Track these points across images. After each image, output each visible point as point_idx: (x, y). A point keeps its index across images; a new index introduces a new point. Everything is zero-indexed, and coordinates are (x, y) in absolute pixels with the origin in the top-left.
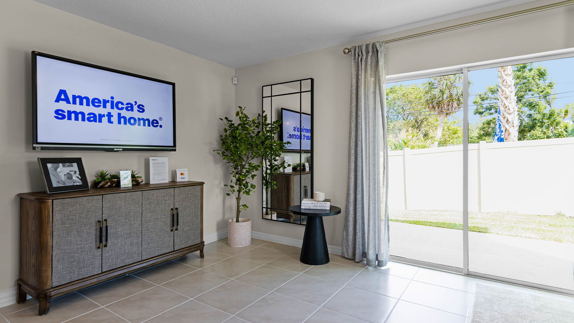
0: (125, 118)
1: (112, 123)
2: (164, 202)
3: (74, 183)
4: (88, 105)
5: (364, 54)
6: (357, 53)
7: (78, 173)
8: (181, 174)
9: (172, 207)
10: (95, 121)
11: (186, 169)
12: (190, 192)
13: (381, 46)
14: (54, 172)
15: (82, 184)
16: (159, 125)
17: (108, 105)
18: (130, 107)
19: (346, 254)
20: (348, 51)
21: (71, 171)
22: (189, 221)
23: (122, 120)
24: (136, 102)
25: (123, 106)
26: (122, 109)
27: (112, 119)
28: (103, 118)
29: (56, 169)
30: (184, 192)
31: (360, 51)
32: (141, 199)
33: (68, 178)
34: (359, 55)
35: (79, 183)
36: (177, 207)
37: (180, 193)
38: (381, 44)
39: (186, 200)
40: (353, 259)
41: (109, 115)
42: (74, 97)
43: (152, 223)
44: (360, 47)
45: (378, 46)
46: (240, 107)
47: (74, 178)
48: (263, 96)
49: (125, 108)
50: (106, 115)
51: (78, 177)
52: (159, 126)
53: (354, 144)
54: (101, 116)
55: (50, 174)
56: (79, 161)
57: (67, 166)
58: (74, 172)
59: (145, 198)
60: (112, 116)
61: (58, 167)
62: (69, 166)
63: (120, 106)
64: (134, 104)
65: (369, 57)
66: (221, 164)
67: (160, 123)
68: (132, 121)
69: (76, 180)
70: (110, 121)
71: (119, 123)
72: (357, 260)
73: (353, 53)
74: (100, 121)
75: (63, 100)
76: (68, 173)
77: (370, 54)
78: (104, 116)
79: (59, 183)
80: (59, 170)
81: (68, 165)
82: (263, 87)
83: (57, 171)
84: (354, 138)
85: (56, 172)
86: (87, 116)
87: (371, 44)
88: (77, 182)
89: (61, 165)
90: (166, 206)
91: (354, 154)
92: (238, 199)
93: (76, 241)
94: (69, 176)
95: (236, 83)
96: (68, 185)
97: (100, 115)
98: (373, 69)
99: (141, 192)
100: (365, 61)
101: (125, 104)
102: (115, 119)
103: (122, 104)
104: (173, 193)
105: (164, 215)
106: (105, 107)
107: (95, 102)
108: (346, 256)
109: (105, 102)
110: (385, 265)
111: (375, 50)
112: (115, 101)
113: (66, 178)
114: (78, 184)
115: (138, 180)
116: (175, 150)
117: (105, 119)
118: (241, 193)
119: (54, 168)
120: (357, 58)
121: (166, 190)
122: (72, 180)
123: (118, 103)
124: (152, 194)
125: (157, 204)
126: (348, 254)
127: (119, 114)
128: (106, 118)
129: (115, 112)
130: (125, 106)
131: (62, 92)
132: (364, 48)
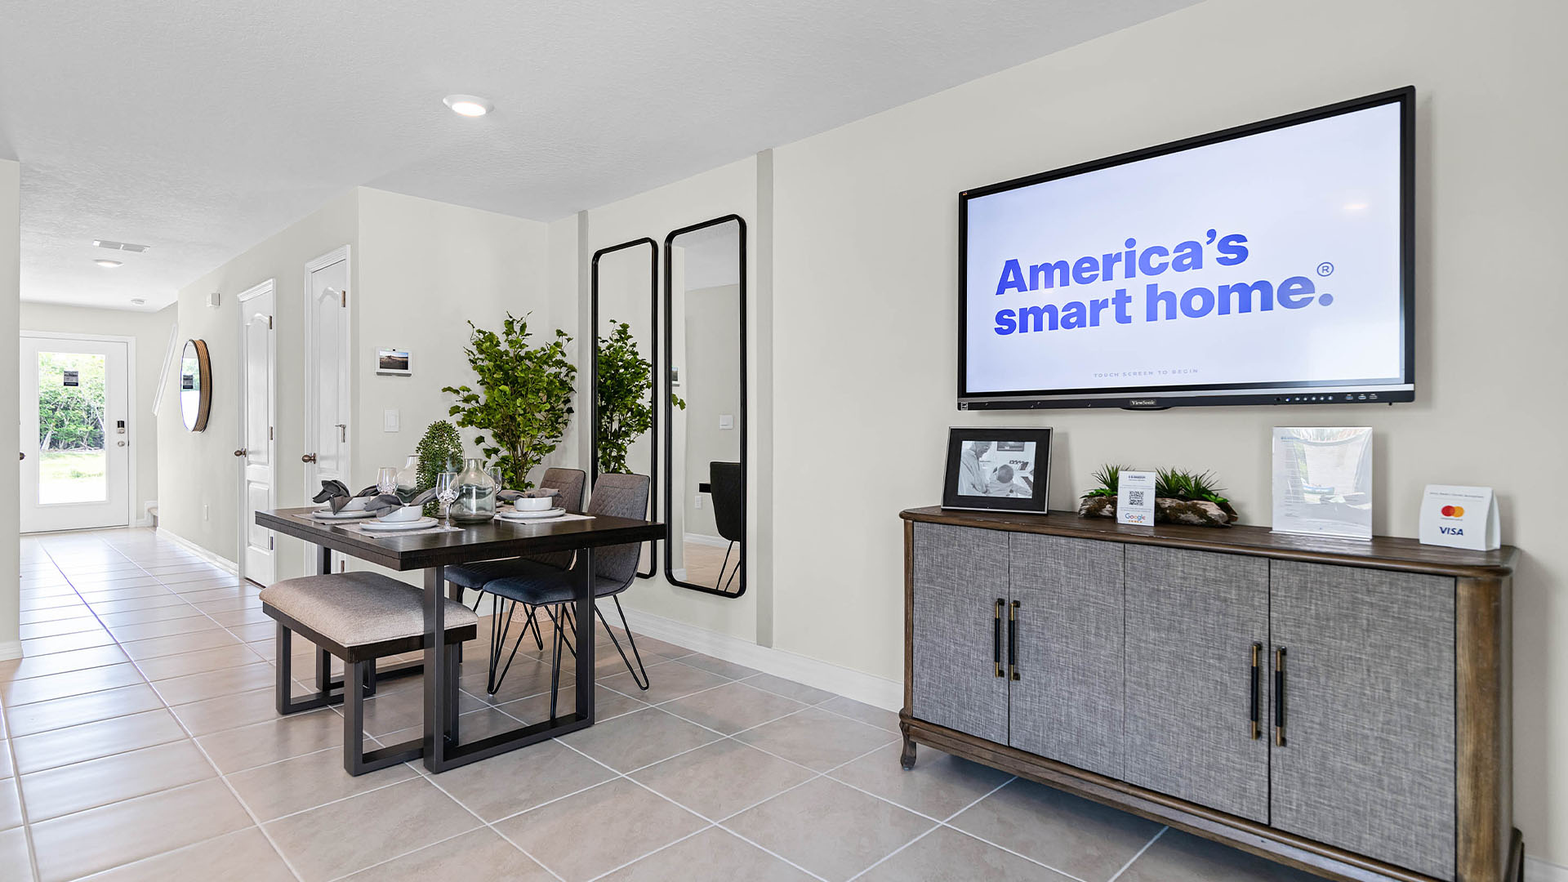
0: (1169, 297)
1: (1128, 320)
2: (1216, 605)
3: (1011, 491)
4: (1064, 282)
7: (1031, 467)
9: (1259, 635)
10: (1081, 324)
12: (1367, 599)
14: (973, 462)
15: (1031, 497)
16: (1317, 295)
17: (1119, 268)
18: (1190, 255)
21: (1012, 462)
22: (1366, 737)
23: (1162, 306)
24: (1212, 234)
25: (1164, 259)
26: (1163, 267)
27: (1130, 309)
28: (1103, 312)
29: (978, 455)
30: (1326, 588)
32: (1121, 569)
33: (1000, 479)
35: (1024, 491)
36: (1285, 644)
37: (1303, 588)
39: (1342, 629)
41: (1122, 298)
42: (1034, 270)
43: (1163, 667)
47: (1017, 480)
49: (1170, 265)
50: (1110, 301)
51: (1026, 479)
52: (1316, 301)
54: (1097, 306)
55: (961, 463)
56: (1042, 438)
57: (1008, 448)
58: (1020, 465)
59: (1134, 569)
60: (1129, 299)
61: (986, 450)
62: (1012, 449)
63: (1155, 261)
64: (1202, 239)
67: (1321, 286)
68: (1197, 303)
69: (1021, 488)
70: (1123, 318)
71: (1152, 316)
74: (1095, 322)
75: (1011, 285)
76: (1004, 467)
78: (1105, 304)
79: (974, 487)
80: (985, 457)
81: (1011, 447)
83: (980, 459)
85: (976, 461)
86: (1061, 315)
88: (1019, 489)
89: (994, 444)
90: (1226, 625)
93: (954, 632)
94: (1005, 475)
96: (993, 493)
97: (1094, 303)
99: (1122, 545)
101: (1171, 250)
102: (1137, 308)
103: (1162, 251)
104: (1265, 580)
105: (1220, 658)
106: (1108, 276)
107: (1084, 269)
109: (1110, 260)
112: (1139, 250)
113: (995, 479)
114: (1020, 496)
115: (1203, 507)
117: (1108, 314)
119: (975, 451)
121: (1229, 562)
122: (1008, 484)
123: (1149, 252)
124: (1162, 563)
125: (1182, 605)
127: (1152, 289)
128: (1112, 308)
129: (1137, 286)
130: (1170, 259)
131: (1012, 265)
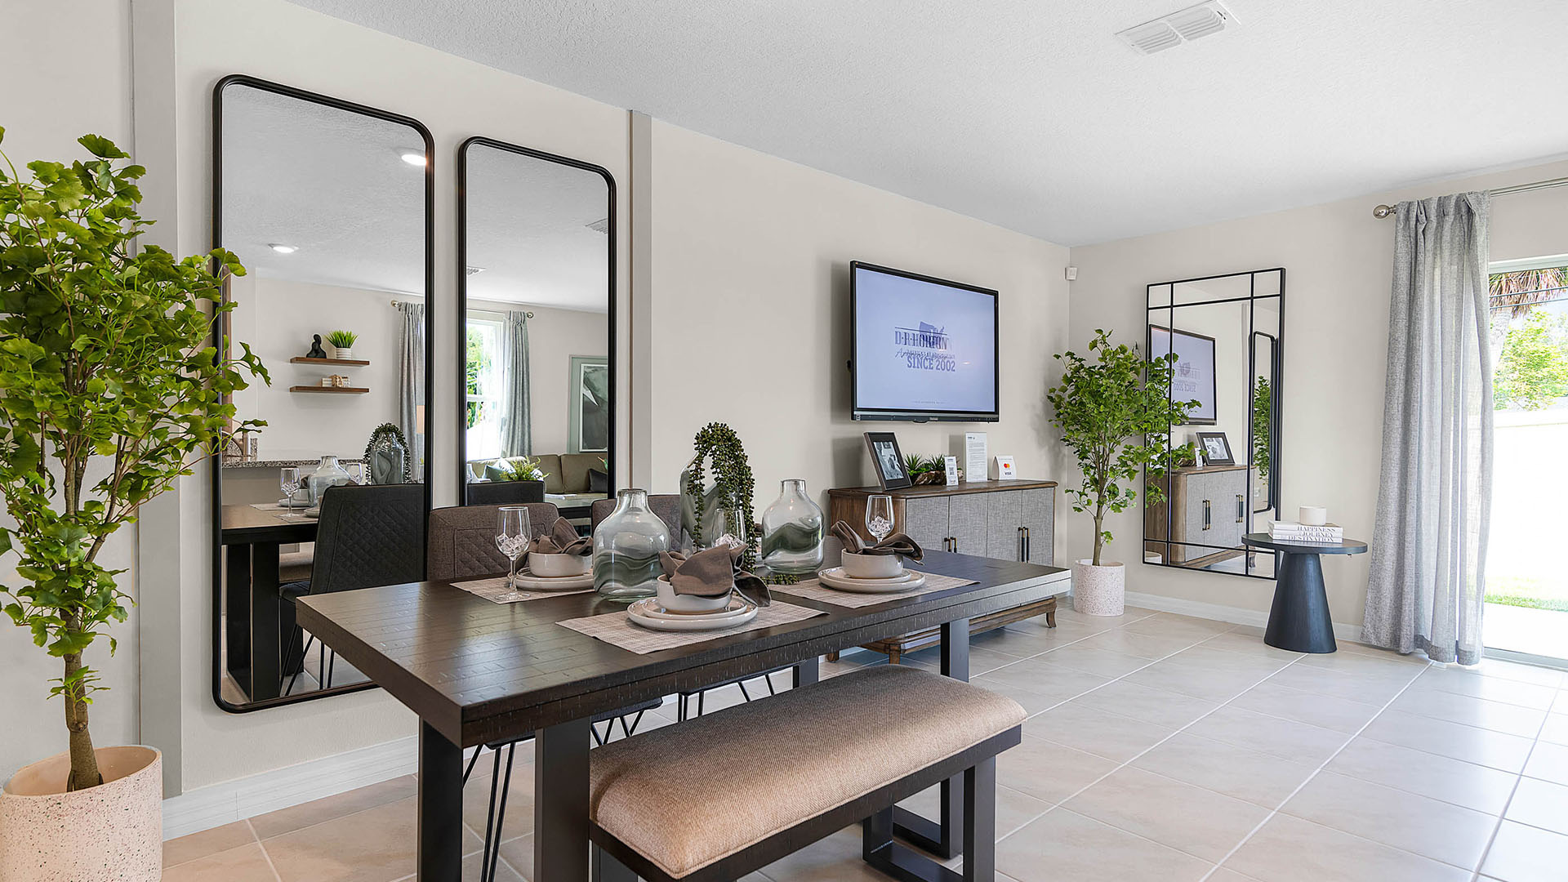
2: (1010, 515)
3: (897, 475)
5: (1433, 218)
6: (1415, 217)
8: (1005, 466)
9: (1019, 525)
11: (1011, 457)
12: (1040, 500)
13: (1479, 203)
15: (903, 477)
19: (1373, 637)
20: (1385, 212)
29: (880, 451)
30: (1033, 498)
31: (1423, 212)
34: (1417, 220)
35: (901, 475)
36: (1025, 525)
37: (1029, 501)
38: (1480, 196)
39: (1035, 514)
40: (1394, 647)
44: (1424, 205)
45: (1472, 201)
46: (1100, 331)
48: (1150, 307)
51: (898, 465)
53: (1400, 409)
55: (879, 459)
61: (881, 449)
65: (1447, 227)
66: (1047, 448)
69: (898, 470)
72: (1403, 650)
73: (1402, 217)
76: (890, 459)
77: (1450, 219)
79: (887, 473)
80: (882, 453)
82: (1148, 286)
84: (1402, 395)
87: (1455, 197)
88: (899, 473)
89: (882, 444)
90: (1013, 523)
91: (1400, 429)
92: (1098, 517)
94: (892, 464)
95: (1073, 278)
96: (894, 477)
98: (1456, 251)
99: (987, 494)
100: (1435, 234)
104: (1021, 500)
105: (1011, 539)
108: (1374, 642)
110: (1477, 663)
111: (1464, 210)
113: (891, 467)
114: (900, 477)
116: (997, 420)
118: (1105, 507)
120: (1414, 227)
121: (1013, 494)
122: (895, 470)
125: (1003, 518)
126: (1378, 638)
132: (1433, 206)
